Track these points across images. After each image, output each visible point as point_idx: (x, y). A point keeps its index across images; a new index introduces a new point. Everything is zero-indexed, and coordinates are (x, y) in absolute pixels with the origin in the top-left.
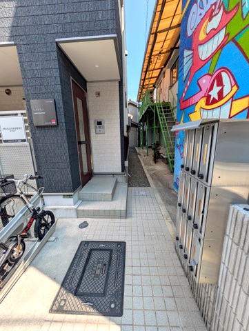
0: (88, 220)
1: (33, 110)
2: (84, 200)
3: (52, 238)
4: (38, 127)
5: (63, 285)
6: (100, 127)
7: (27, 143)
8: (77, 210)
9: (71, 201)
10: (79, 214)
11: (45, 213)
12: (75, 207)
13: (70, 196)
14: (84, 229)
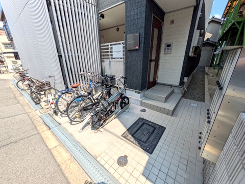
0: (146, 109)
1: (128, 40)
2: (146, 97)
3: (127, 111)
4: (129, 50)
5: (128, 130)
6: (168, 49)
7: (122, 60)
8: (141, 102)
9: (139, 95)
10: (142, 104)
11: (125, 97)
12: (141, 99)
13: (139, 93)
14: (143, 113)
